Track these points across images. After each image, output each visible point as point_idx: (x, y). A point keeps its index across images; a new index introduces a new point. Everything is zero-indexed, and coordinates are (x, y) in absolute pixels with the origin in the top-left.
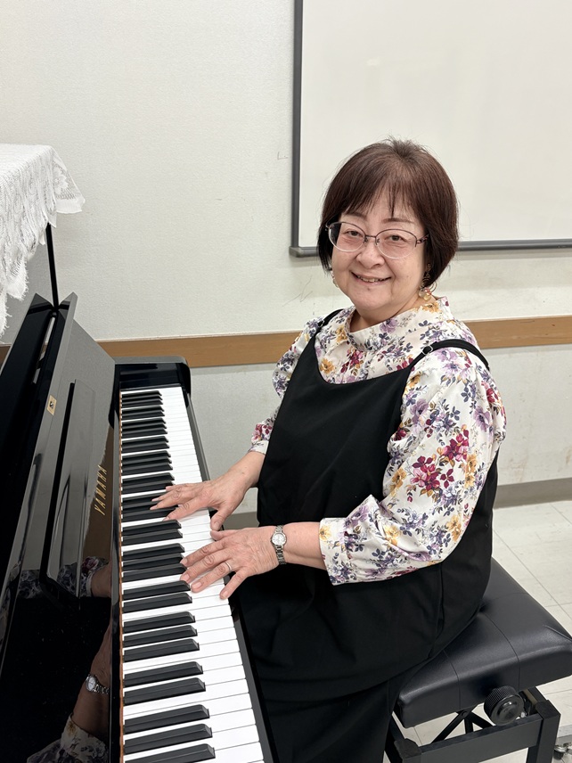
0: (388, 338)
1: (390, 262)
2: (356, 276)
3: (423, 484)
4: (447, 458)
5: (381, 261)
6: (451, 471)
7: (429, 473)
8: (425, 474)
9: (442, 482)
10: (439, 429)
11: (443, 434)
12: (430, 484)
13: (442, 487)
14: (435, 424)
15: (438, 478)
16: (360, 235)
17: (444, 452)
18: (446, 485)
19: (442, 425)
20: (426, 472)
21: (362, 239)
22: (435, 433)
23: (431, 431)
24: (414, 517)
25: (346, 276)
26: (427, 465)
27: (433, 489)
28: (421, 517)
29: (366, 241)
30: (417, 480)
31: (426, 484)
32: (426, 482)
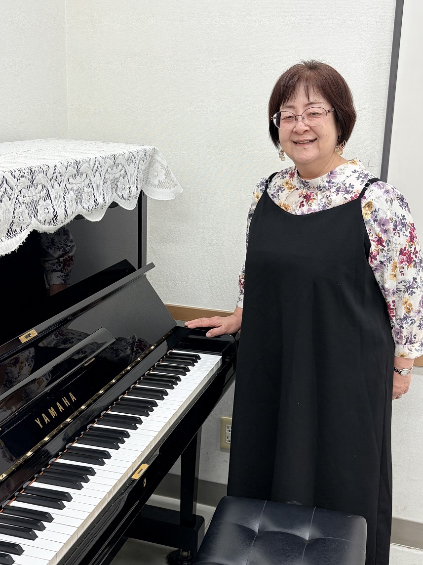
0: (333, 183)
1: (314, 128)
2: (295, 143)
3: (406, 263)
4: (411, 243)
5: (307, 128)
6: (415, 248)
7: (407, 255)
8: (405, 257)
9: (414, 257)
10: (401, 230)
11: (405, 231)
12: (410, 261)
13: (415, 259)
14: (398, 228)
15: (412, 256)
16: (293, 117)
17: (409, 240)
18: (416, 257)
19: (401, 227)
20: (405, 255)
21: (294, 119)
22: (401, 233)
23: (399, 233)
24: (409, 282)
25: (289, 145)
26: (405, 252)
27: (412, 262)
28: (412, 280)
29: (296, 120)
30: (402, 262)
31: (408, 262)
32: (407, 261)
